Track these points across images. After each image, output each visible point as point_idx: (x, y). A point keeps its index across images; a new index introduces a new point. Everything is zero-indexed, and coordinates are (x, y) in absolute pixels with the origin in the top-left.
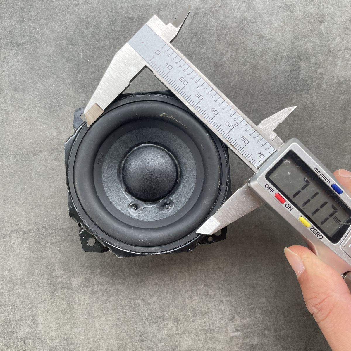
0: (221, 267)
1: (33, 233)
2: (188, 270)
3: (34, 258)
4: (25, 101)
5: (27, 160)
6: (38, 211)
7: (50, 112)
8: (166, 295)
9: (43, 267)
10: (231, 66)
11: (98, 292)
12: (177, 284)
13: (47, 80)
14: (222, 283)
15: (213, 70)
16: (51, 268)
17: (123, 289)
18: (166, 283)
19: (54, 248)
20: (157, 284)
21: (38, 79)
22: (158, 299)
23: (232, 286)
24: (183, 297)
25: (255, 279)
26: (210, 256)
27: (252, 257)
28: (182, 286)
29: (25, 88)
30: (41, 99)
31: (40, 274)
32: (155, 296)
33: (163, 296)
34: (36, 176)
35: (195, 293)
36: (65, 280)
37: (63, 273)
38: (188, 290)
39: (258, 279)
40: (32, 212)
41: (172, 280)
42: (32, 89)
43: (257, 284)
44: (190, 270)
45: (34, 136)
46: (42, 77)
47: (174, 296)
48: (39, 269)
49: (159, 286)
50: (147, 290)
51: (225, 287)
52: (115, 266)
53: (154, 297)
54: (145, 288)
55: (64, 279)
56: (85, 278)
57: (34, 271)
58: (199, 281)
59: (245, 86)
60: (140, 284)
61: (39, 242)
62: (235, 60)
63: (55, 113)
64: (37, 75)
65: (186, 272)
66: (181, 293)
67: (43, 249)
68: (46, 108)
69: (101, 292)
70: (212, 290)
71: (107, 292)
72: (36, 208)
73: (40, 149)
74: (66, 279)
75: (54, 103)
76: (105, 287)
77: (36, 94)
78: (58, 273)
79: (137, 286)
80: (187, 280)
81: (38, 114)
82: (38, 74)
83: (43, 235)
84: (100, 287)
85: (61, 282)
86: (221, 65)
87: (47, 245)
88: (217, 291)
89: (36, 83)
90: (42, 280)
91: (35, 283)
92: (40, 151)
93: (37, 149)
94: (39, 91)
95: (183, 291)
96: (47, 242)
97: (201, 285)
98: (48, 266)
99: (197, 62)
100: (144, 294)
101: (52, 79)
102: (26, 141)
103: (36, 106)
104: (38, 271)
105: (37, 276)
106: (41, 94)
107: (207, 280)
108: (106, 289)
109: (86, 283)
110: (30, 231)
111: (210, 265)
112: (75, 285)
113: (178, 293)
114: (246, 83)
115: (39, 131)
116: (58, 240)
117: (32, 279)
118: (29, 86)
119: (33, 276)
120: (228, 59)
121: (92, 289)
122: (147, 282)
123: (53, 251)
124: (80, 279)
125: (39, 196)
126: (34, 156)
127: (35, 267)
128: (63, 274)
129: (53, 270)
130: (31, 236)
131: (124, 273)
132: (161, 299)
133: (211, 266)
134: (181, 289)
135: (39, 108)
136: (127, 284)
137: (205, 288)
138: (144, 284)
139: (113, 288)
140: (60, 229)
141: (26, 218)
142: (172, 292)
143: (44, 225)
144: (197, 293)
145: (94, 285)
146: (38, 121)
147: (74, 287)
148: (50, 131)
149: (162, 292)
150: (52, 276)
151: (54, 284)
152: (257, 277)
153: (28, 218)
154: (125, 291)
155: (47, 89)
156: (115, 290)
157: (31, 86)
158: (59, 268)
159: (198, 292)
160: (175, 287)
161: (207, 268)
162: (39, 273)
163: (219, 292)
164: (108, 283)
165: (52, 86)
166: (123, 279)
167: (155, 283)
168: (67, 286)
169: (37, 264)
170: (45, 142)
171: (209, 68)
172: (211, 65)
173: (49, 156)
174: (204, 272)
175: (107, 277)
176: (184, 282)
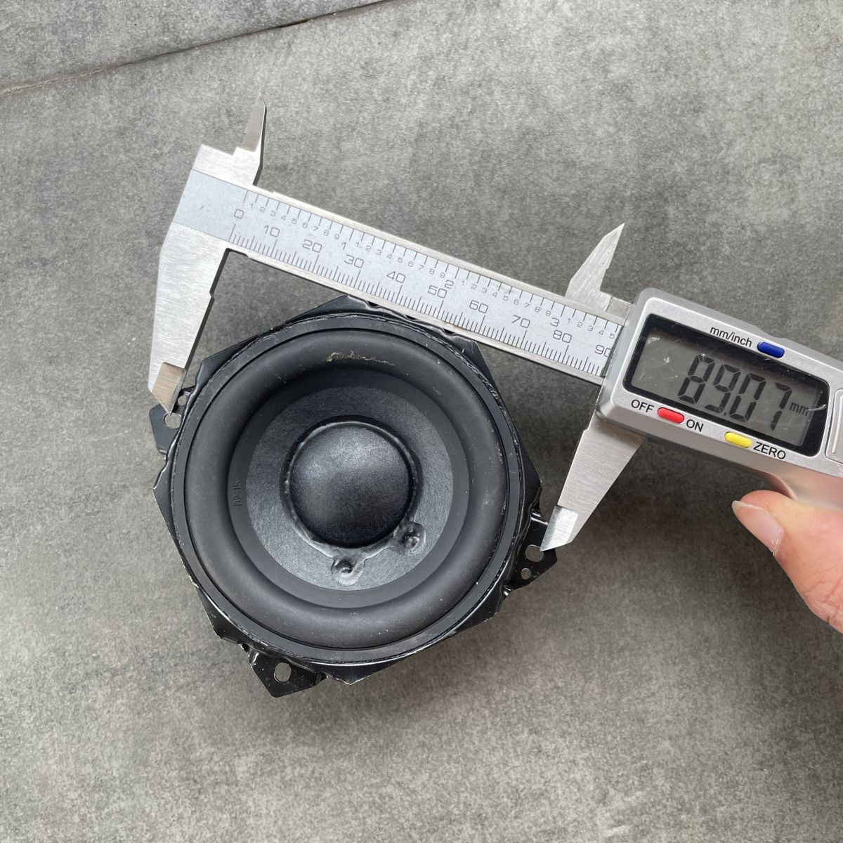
0: (560, 684)
1: (133, 670)
2: (489, 702)
3: (142, 726)
4: (76, 382)
5: (98, 512)
6: (139, 620)
7: (134, 398)
8: (448, 767)
9: (165, 744)
10: (514, 237)
11: (295, 781)
12: (467, 738)
13: (116, 329)
14: (567, 722)
15: (477, 252)
16: (184, 743)
17: (350, 766)
18: (444, 738)
19: (185, 697)
20: (423, 745)
21: (96, 330)
22: (430, 777)
23: (591, 724)
24: (486, 766)
25: (639, 701)
26: (533, 665)
27: (627, 653)
28: (480, 741)
29: (71, 354)
30: (110, 372)
31: (161, 760)
32: (423, 771)
33: (441, 768)
34: (123, 543)
35: (511, 751)
36: (220, 766)
37: (213, 750)
38: (494, 749)
39: (647, 700)
40: (124, 624)
41: (456, 731)
42: (87, 355)
43: (646, 712)
44: (493, 702)
45: (106, 456)
46: (105, 326)
47: (465, 765)
48: (158, 750)
49: (428, 749)
50: (403, 761)
51: (575, 729)
52: (325, 718)
53: (422, 774)
54: (398, 756)
55: (216, 763)
56: (263, 755)
57: (149, 756)
58: (515, 725)
59: (552, 277)
60: (385, 750)
61: (150, 689)
62: (521, 224)
63: (146, 398)
64: (94, 323)
65: (485, 708)
66: (480, 757)
67: (159, 704)
68: (123, 392)
69: (302, 782)
70: (547, 739)
71: (316, 778)
72: (133, 615)
73: (123, 483)
74: (221, 763)
75: (139, 377)
76: (310, 769)
77: (97, 364)
78: (201, 754)
79: (381, 756)
80: (489, 725)
81: (108, 406)
82: (97, 319)
83: (156, 673)
84: (298, 769)
85: (211, 772)
86: (492, 239)
87: (168, 693)
88: (560, 740)
89: (95, 339)
90: (169, 773)
91: (153, 781)
92: (124, 486)
93: (116, 483)
94: (102, 356)
95: (483, 752)
96: (167, 687)
97: (523, 732)
98: (176, 739)
99: (438, 241)
100: (398, 771)
101: (126, 325)
102: (89, 470)
103: (100, 390)
104: (157, 754)
105: (156, 765)
106: (108, 362)
107: (534, 720)
108: (313, 772)
109: (266, 765)
110: (125, 668)
111: (535, 683)
112: (243, 773)
113: (473, 757)
114: (552, 269)
115: (115, 444)
116: (190, 680)
117: (145, 775)
118: (81, 348)
119: (146, 767)
120: (506, 224)
121: (283, 778)
122: (401, 743)
123: (182, 705)
124: (252, 758)
125: (136, 587)
126: (112, 500)
127: (148, 746)
128: (213, 753)
129: (189, 746)
130: (130, 677)
131: (345, 730)
132: (438, 777)
133: (538, 686)
134: (480, 748)
135: (108, 394)
136: (357, 754)
137: (531, 738)
138: (394, 748)
139: (328, 768)
140: (193, 654)
141: (115, 639)
142: (459, 757)
143: (155, 650)
144: (515, 751)
145: (284, 767)
146: (109, 422)
147: (242, 778)
148: (139, 440)
149: (437, 762)
150: (188, 760)
151: (196, 778)
152: (643, 695)
153: (118, 640)
154: (354, 770)
155: (119, 349)
156: (333, 773)
157: (84, 348)
158: (202, 741)
159: (519, 750)
160: (466, 746)
161: (530, 691)
162: (158, 759)
163: (565, 741)
164: (315, 759)
165: (130, 341)
166: (347, 743)
167: (419, 742)
168: (224, 778)
169: (152, 740)
170: (132, 466)
171: (466, 249)
172: (470, 242)
173: (145, 495)
174: (524, 701)
175: (309, 746)
176: (484, 732)
